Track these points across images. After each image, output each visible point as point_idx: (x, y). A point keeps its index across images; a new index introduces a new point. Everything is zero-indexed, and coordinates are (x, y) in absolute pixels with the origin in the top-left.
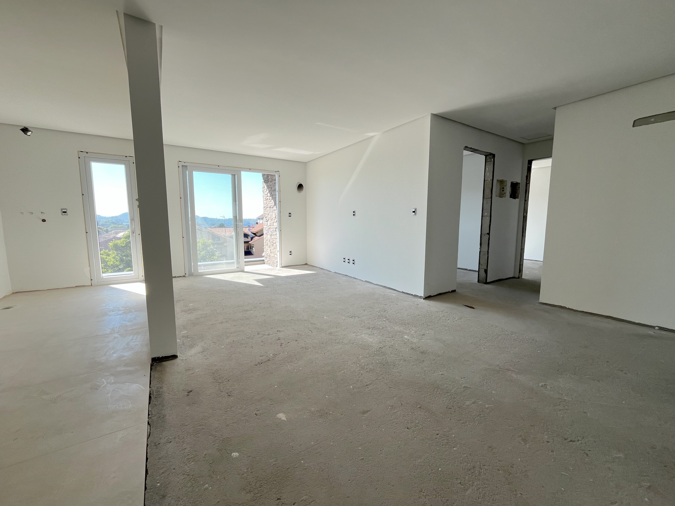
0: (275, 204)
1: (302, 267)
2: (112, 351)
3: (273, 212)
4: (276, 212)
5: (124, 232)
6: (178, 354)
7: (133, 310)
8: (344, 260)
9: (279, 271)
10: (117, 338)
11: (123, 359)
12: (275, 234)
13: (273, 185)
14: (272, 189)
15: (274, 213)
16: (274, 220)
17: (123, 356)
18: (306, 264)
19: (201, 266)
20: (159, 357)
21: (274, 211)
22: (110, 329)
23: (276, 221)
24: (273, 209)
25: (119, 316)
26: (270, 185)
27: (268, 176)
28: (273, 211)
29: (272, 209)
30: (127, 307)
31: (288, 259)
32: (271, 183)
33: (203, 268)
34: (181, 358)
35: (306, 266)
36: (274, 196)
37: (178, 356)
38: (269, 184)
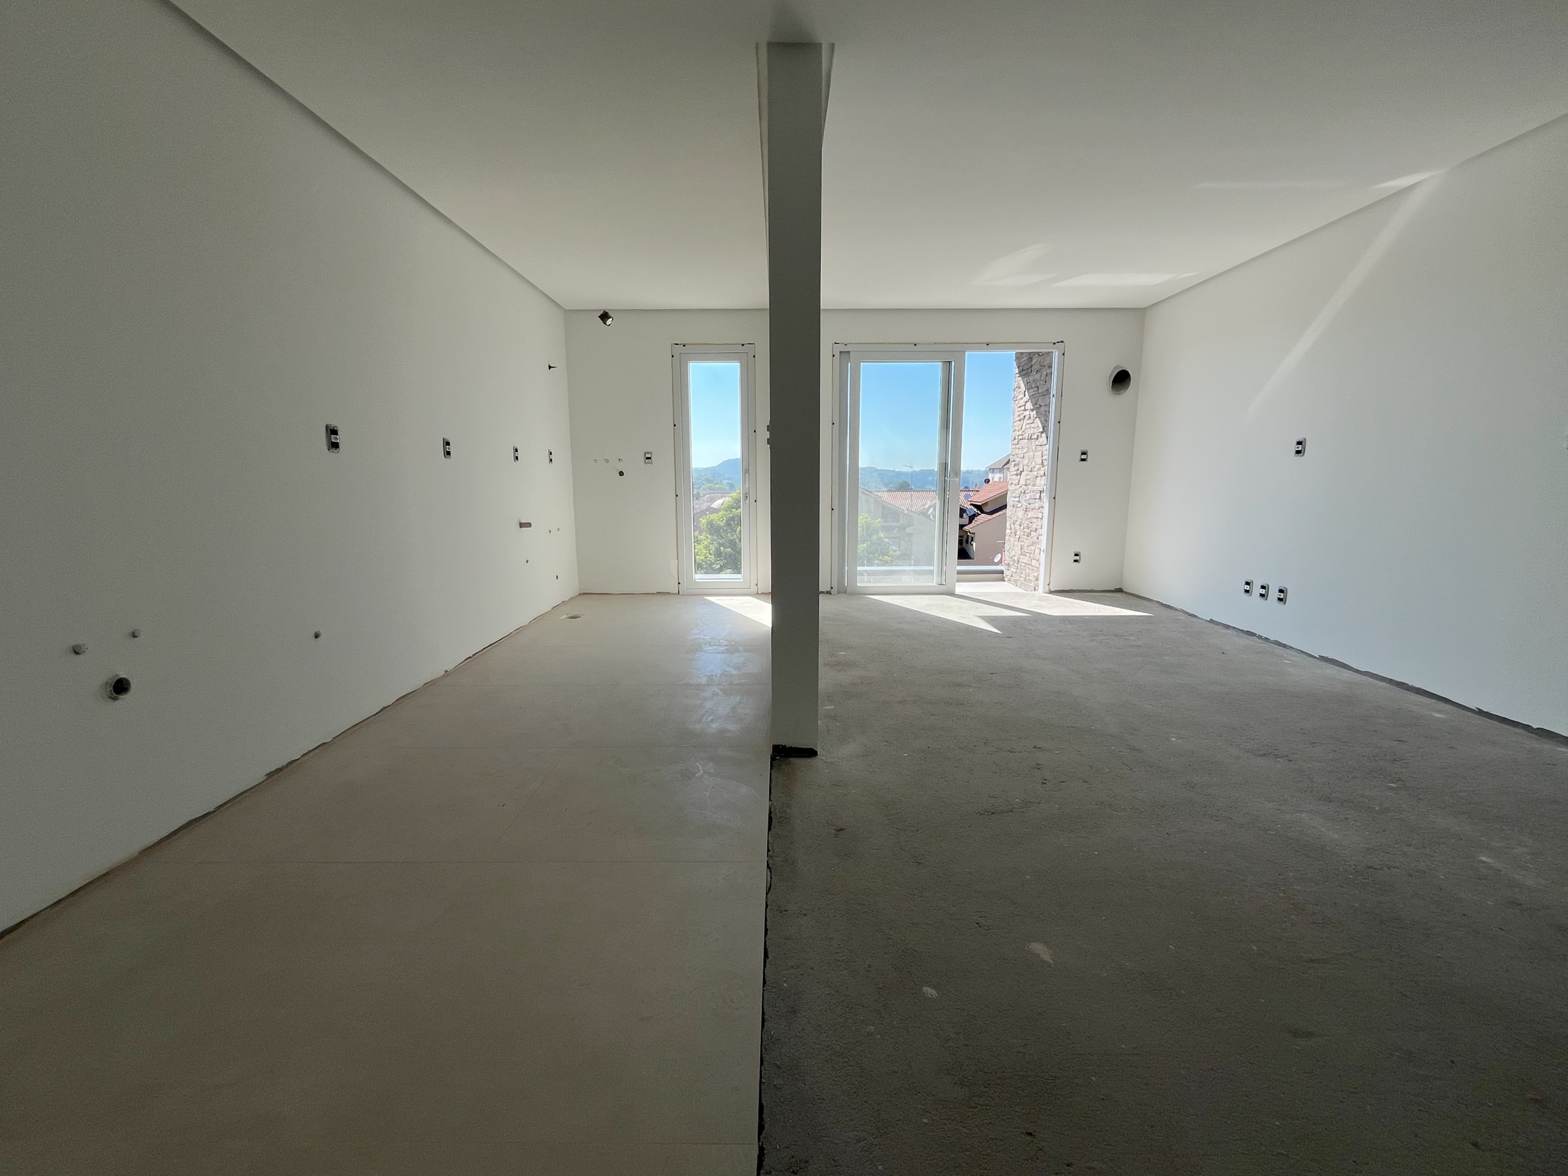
0: (1045, 429)
1: (1107, 596)
2: (710, 718)
3: (1038, 450)
4: (1044, 449)
5: (724, 499)
6: (819, 750)
7: (740, 648)
8: (1247, 587)
9: (1042, 601)
10: (717, 694)
11: (726, 735)
12: (1037, 508)
13: (1042, 379)
14: (1040, 391)
15: (1040, 453)
16: (1038, 470)
17: (727, 731)
18: (1119, 590)
19: (864, 575)
20: (785, 746)
21: (1039, 448)
22: (706, 676)
23: (1042, 473)
24: (1037, 443)
25: (720, 656)
26: (1033, 381)
27: (1030, 356)
28: (1036, 448)
29: (1033, 442)
30: (733, 641)
31: (1069, 574)
32: (1037, 376)
33: (866, 578)
34: (824, 758)
35: (1118, 595)
36: (1043, 409)
37: (819, 754)
38: (1031, 379)
